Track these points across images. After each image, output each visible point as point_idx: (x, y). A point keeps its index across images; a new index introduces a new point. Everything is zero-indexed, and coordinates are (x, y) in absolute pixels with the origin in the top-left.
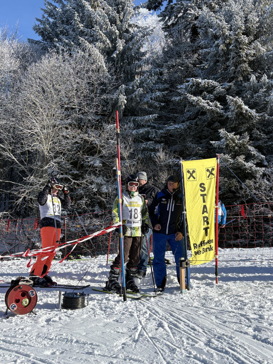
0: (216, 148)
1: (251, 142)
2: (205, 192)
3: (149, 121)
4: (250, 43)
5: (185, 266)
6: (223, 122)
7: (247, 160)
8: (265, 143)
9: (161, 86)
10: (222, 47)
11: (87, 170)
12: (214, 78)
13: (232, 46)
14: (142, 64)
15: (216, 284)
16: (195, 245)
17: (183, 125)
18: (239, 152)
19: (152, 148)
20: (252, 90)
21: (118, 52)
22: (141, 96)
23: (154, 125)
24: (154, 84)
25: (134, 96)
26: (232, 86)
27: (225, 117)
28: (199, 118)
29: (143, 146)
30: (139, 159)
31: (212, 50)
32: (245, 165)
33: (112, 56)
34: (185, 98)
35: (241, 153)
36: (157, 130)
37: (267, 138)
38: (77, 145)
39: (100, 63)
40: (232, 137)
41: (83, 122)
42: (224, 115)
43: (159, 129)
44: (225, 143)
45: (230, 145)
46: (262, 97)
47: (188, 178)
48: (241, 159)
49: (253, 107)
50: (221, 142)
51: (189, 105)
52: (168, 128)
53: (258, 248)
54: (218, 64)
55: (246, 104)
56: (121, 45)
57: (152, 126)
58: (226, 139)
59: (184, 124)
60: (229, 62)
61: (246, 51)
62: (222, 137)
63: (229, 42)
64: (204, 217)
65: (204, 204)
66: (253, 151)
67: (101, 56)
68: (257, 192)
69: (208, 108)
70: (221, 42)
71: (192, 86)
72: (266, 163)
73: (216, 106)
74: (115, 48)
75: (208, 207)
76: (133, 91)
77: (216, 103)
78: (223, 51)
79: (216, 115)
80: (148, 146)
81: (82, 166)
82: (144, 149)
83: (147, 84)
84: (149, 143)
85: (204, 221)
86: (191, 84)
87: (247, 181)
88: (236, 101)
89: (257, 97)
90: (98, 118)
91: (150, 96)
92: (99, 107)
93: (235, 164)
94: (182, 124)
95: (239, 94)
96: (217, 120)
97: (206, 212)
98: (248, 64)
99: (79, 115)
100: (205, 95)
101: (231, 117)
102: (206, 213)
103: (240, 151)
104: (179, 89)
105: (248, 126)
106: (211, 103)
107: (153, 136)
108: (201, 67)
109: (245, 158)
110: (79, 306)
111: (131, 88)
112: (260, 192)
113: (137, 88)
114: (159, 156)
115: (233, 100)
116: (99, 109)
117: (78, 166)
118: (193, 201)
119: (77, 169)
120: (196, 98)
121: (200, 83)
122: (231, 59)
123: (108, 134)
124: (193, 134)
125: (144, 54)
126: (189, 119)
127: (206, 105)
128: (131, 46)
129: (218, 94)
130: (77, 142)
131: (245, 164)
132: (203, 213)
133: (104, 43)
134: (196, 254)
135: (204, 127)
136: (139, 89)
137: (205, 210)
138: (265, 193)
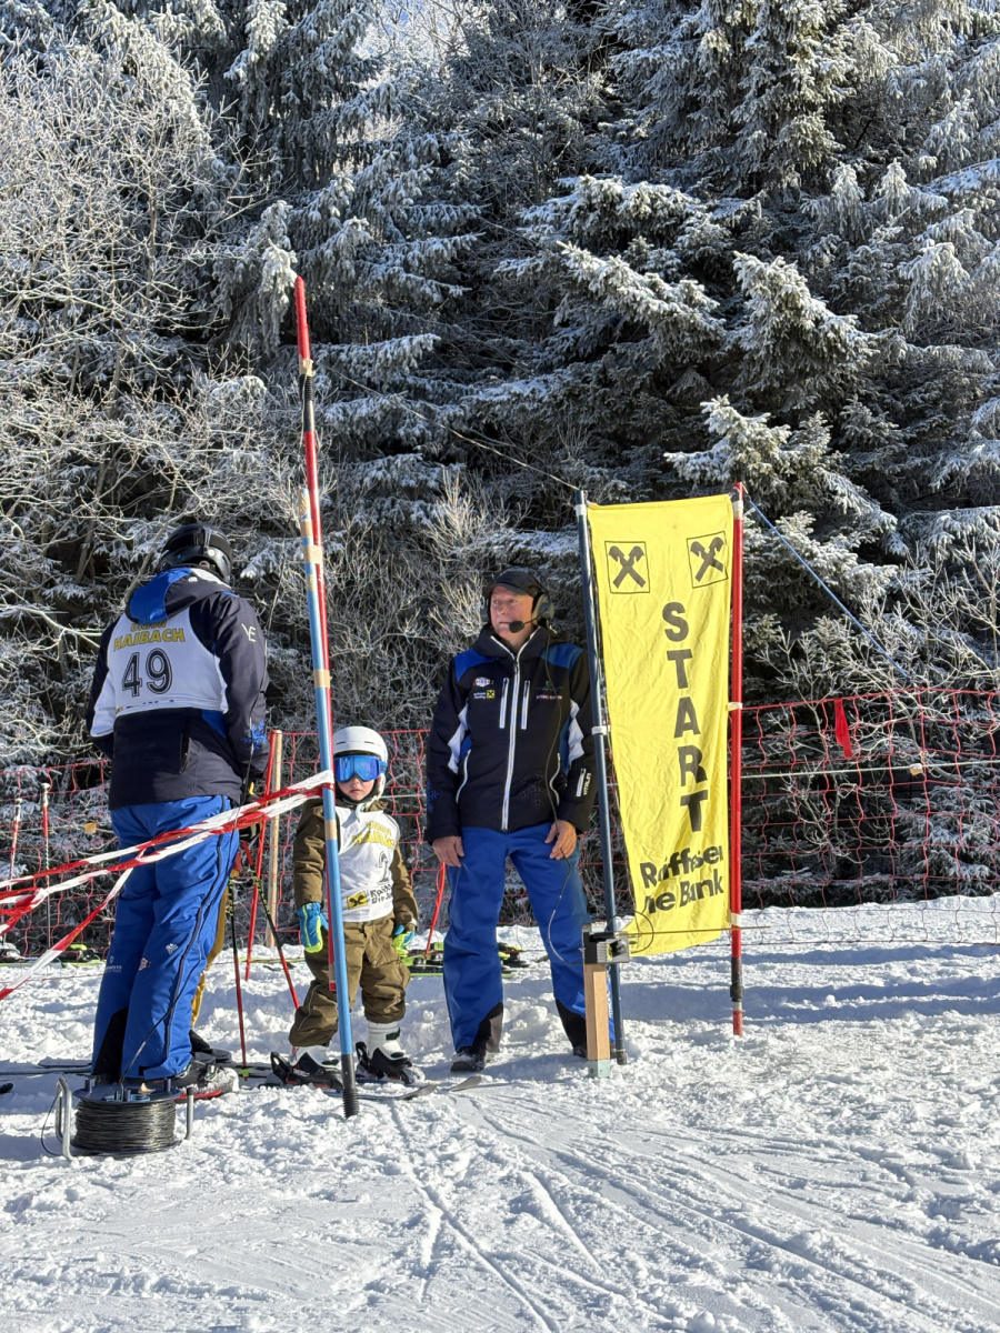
0: (692, 481)
1: (837, 455)
2: (686, 644)
3: (397, 363)
4: (831, 28)
5: (610, 959)
6: (720, 371)
7: (821, 531)
8: (896, 462)
9: (451, 213)
10: (713, 40)
11: (125, 583)
12: (676, 177)
13: (755, 36)
14: (360, 112)
15: (737, 1038)
16: (648, 871)
17: (545, 381)
18: (786, 497)
19: (412, 483)
20: (841, 229)
21: (254, 57)
22: (361, 253)
23: (421, 382)
24: (417, 199)
25: (329, 252)
26: (756, 212)
27: (729, 347)
28: (614, 351)
29: (373, 473)
30: (356, 531)
31: (670, 55)
32: (812, 556)
33: (226, 75)
34: (553, 265)
35: (795, 503)
36: (432, 406)
37: (905, 440)
38: (76, 469)
39: (174, 104)
40: (760, 434)
41: (101, 365)
42: (723, 341)
43: (443, 399)
44: (730, 462)
45: (750, 467)
46: (885, 260)
47: (613, 579)
48: (796, 528)
49: (846, 307)
50: (711, 456)
51: (572, 297)
52: (482, 397)
53: (871, 905)
54: (694, 116)
55: (816, 289)
56: (266, 24)
57: (409, 388)
58: (733, 442)
59: (550, 377)
60: (742, 106)
61: (817, 61)
62: (715, 432)
63: (744, 21)
64: (683, 751)
65: (684, 693)
66: (848, 495)
67: (178, 70)
68: (866, 671)
69: (655, 308)
70: (708, 19)
71: (582, 213)
72: (899, 548)
73: (689, 301)
74: (241, 37)
75: (699, 706)
76: (326, 231)
77: (688, 286)
78: (715, 59)
79: (689, 340)
80: (395, 473)
81: (101, 564)
82: (379, 490)
83: (385, 203)
84: (398, 461)
85: (684, 767)
86: (581, 202)
87: (821, 622)
88: (774, 277)
89: (863, 263)
90: (167, 349)
91: (400, 255)
92: (174, 300)
93: (770, 549)
94: (544, 377)
95: (784, 245)
96: (692, 362)
97: (693, 726)
98: (826, 116)
99: (82, 333)
100: (639, 251)
101: (752, 347)
102: (691, 731)
103: (792, 496)
104: (527, 224)
105: (827, 387)
106: (666, 287)
107: (418, 432)
108: (616, 130)
109: (810, 526)
110: (151, 1143)
111: (315, 215)
112: (879, 670)
113: (342, 219)
114: (446, 518)
115: (761, 271)
116: (174, 307)
117: (83, 563)
118: (637, 681)
119: (80, 575)
120: (604, 263)
121: (620, 196)
122: (751, 92)
123: (217, 421)
124: (591, 421)
125: (369, 68)
126: (570, 357)
127: (644, 293)
128: (313, 32)
129: (698, 246)
130: (74, 459)
131: (815, 550)
132: (678, 734)
133: (192, 17)
134: (652, 910)
135: (637, 391)
136: (350, 222)
137: (687, 720)
138: (896, 675)
